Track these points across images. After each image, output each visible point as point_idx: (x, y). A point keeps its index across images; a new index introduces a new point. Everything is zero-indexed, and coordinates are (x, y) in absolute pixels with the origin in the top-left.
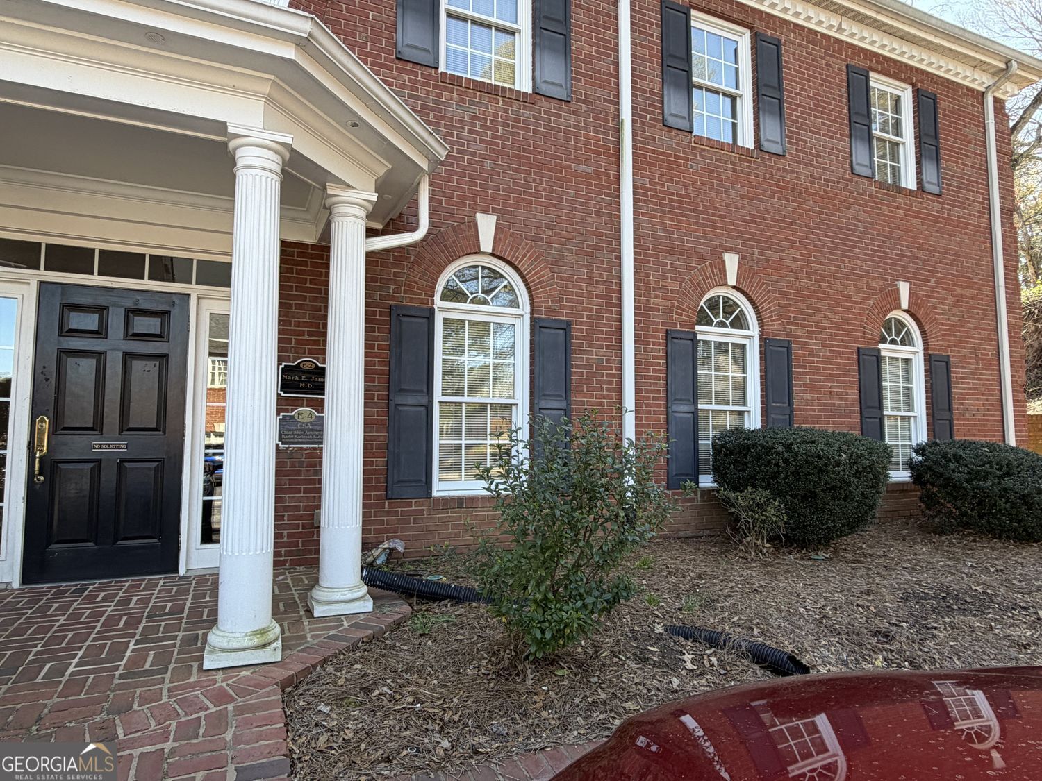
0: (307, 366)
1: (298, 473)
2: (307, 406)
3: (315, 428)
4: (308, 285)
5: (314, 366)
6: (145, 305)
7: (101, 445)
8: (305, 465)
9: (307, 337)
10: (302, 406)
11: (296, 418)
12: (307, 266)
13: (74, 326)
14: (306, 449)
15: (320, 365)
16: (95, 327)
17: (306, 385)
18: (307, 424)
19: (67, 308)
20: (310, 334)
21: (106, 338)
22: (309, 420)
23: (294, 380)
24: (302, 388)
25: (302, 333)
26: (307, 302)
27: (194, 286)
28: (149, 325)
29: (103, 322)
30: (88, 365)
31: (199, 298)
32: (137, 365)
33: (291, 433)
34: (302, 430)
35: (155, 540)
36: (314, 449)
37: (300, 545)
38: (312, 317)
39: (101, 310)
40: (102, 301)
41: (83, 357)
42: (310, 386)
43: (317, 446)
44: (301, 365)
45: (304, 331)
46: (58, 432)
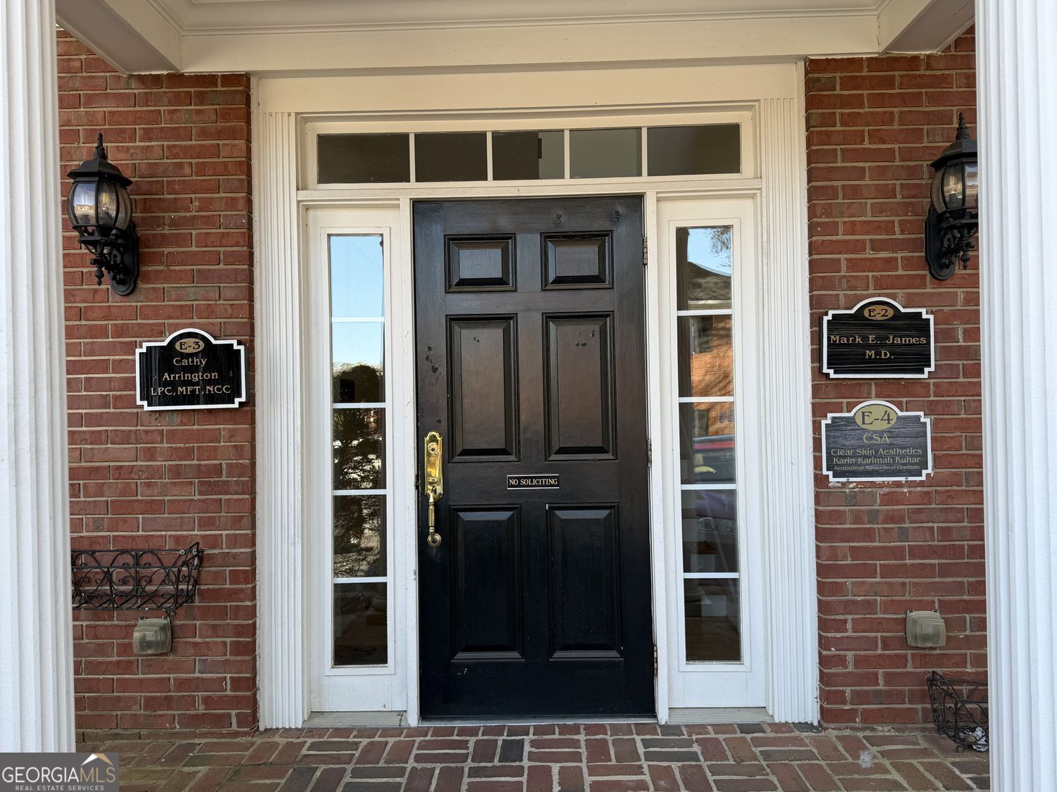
0: (878, 315)
1: (868, 535)
2: (878, 396)
3: (899, 441)
4: (866, 145)
5: (891, 313)
6: (571, 224)
7: (519, 479)
8: (881, 517)
9: (869, 254)
10: (869, 397)
11: (859, 420)
12: (861, 106)
13: (466, 273)
14: (882, 485)
15: (903, 310)
16: (496, 273)
17: (878, 353)
18: (881, 433)
19: (455, 241)
20: (876, 246)
21: (515, 291)
22: (884, 426)
23: (855, 345)
24: (870, 360)
25: (859, 246)
26: (867, 182)
27: (646, 178)
28: (581, 259)
29: (508, 262)
30: (491, 337)
31: (659, 200)
32: (566, 335)
33: (850, 453)
34: (871, 447)
35: (614, 654)
36: (898, 484)
37: (881, 681)
38: (878, 210)
39: (501, 240)
40: (504, 223)
41: (484, 326)
42: (886, 354)
43: (902, 479)
44: (866, 313)
45: (863, 242)
46: (457, 459)
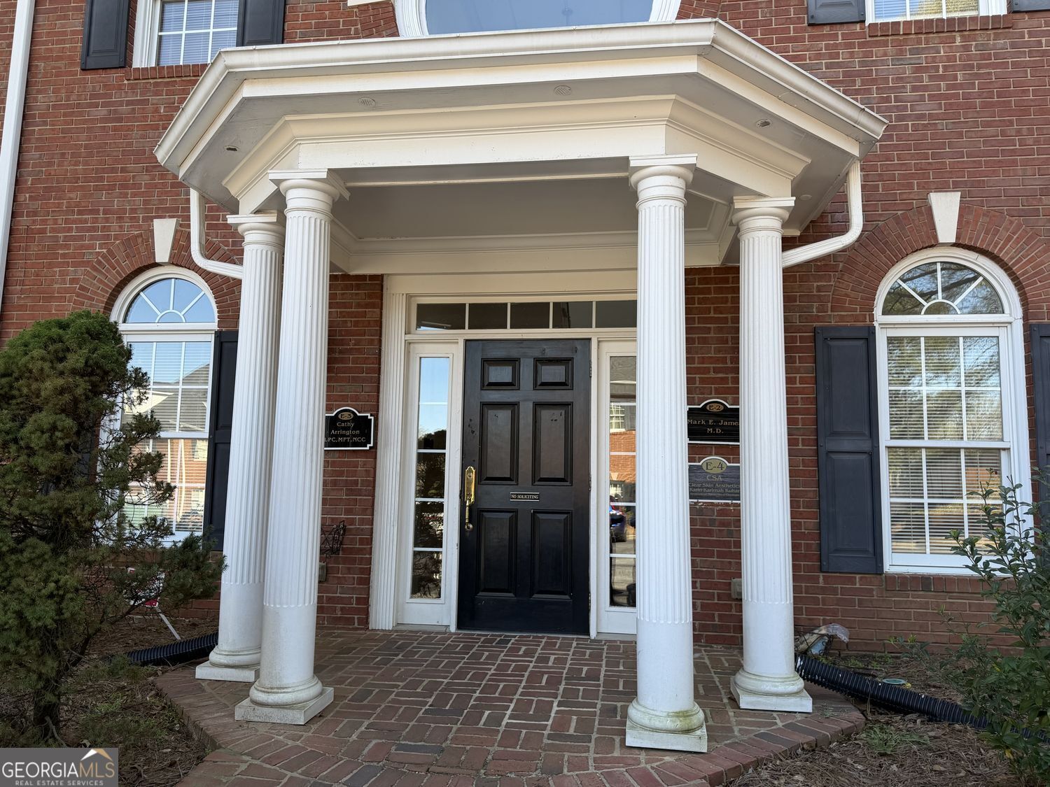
0: (715, 409)
1: (709, 533)
2: (716, 454)
3: (727, 480)
4: (712, 315)
5: (722, 408)
6: (551, 353)
7: (517, 494)
8: (717, 523)
9: (712, 375)
10: (711, 455)
11: (705, 468)
12: (710, 293)
13: (492, 380)
14: (718, 505)
15: (729, 407)
16: (508, 379)
17: (714, 430)
18: (717, 475)
19: (487, 362)
20: (716, 370)
21: (519, 389)
22: (719, 471)
23: (701, 425)
24: (710, 434)
25: (707, 371)
26: (712, 335)
27: (594, 329)
28: (553, 373)
29: (516, 374)
30: (504, 416)
31: (599, 342)
32: (546, 414)
33: (699, 485)
34: (711, 482)
35: (567, 597)
36: (727, 505)
37: (716, 619)
38: (718, 350)
39: (513, 362)
40: (514, 353)
41: (501, 409)
42: (718, 431)
43: (730, 502)
44: (708, 408)
45: (709, 368)
46: (483, 482)
